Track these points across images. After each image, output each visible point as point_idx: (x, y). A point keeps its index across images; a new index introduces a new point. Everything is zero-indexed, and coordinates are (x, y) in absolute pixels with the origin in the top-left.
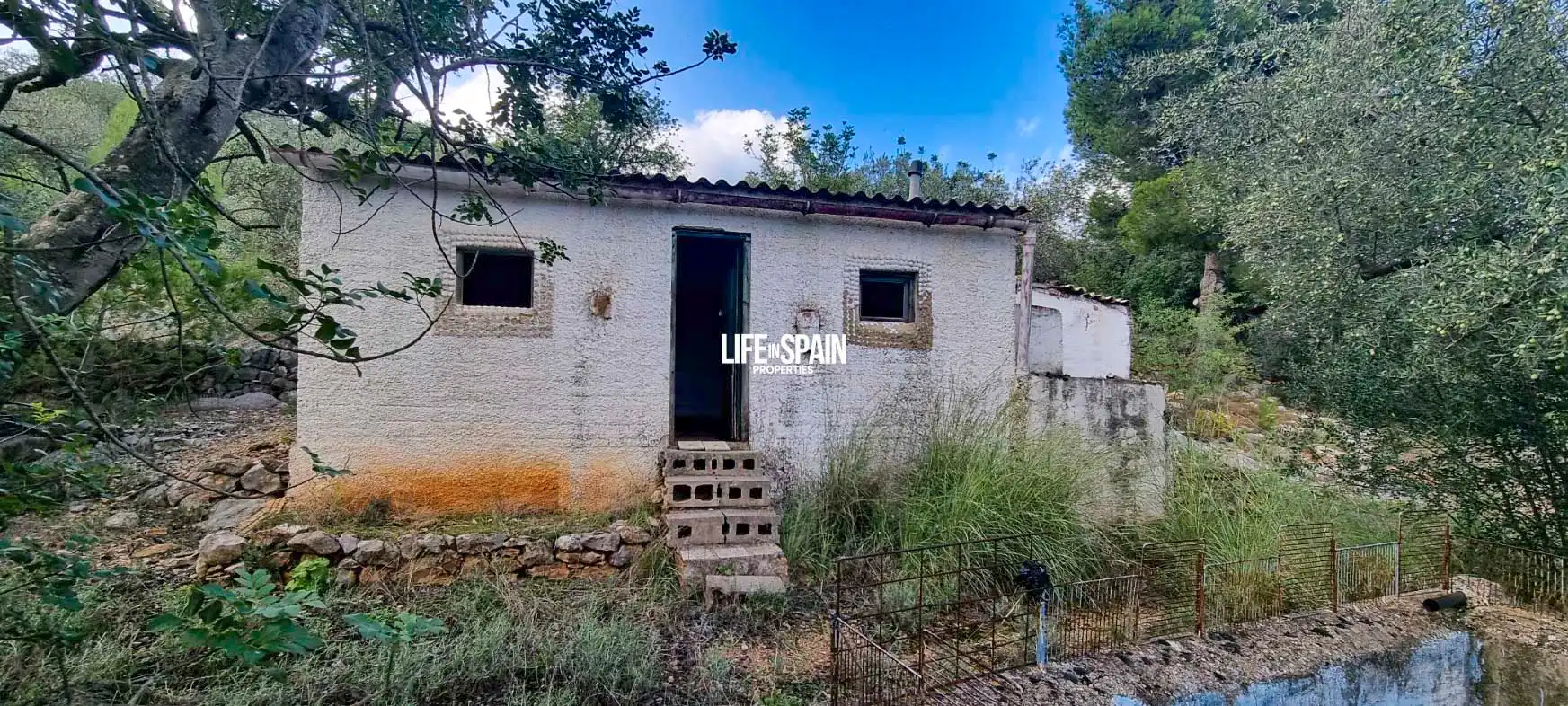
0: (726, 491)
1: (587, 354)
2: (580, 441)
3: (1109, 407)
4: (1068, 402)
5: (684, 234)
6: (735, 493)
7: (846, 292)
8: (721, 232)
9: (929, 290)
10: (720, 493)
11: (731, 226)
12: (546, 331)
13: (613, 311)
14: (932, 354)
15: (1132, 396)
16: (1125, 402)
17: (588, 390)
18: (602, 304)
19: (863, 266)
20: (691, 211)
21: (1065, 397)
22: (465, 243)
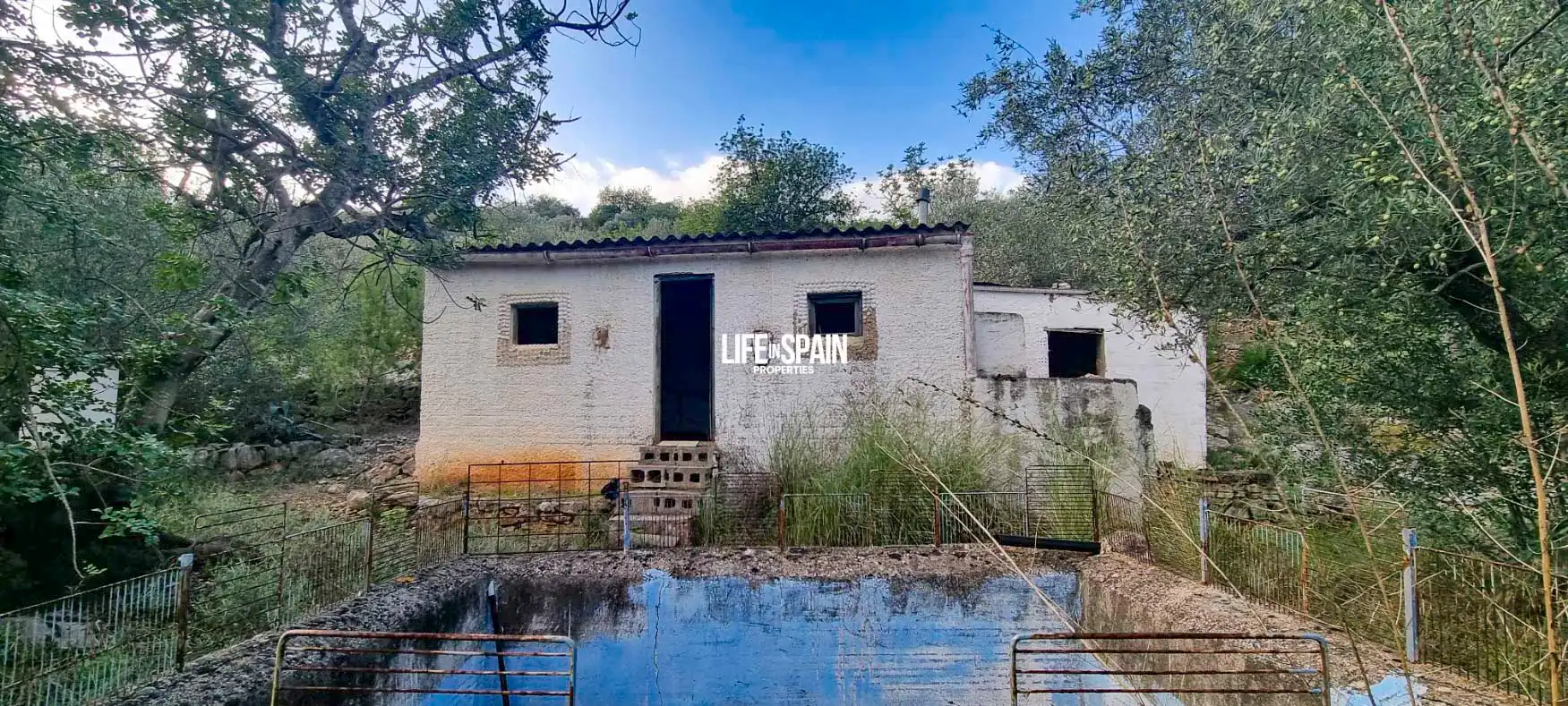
0: (671, 476)
1: (593, 375)
2: (589, 441)
3: (1067, 407)
4: (1018, 402)
5: (665, 280)
6: (678, 477)
7: (795, 314)
8: (692, 275)
9: (873, 306)
10: (667, 477)
11: (698, 269)
12: (566, 360)
13: (610, 342)
14: (878, 363)
15: (1094, 394)
16: (1086, 402)
17: (595, 402)
18: (603, 338)
19: (809, 291)
20: (667, 261)
21: (1013, 397)
22: (515, 302)
